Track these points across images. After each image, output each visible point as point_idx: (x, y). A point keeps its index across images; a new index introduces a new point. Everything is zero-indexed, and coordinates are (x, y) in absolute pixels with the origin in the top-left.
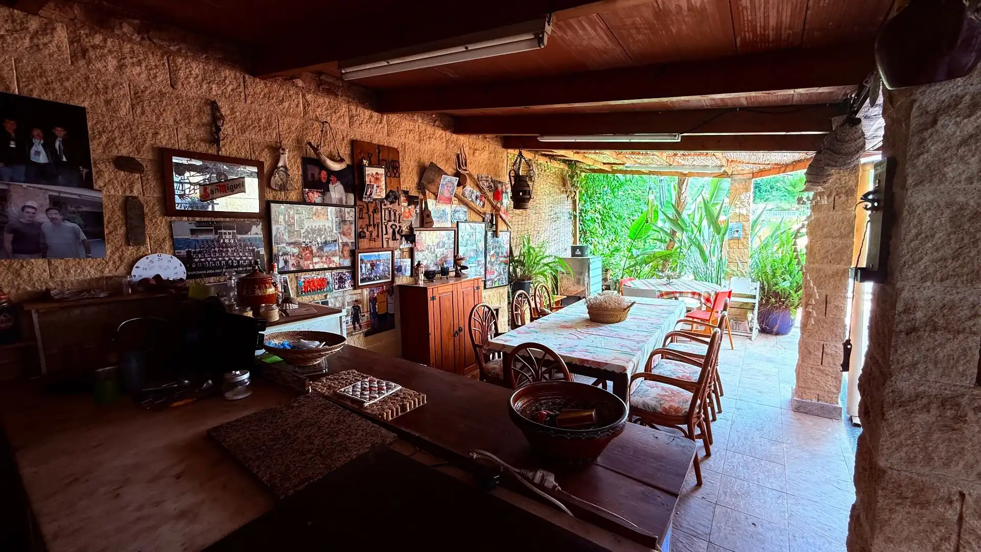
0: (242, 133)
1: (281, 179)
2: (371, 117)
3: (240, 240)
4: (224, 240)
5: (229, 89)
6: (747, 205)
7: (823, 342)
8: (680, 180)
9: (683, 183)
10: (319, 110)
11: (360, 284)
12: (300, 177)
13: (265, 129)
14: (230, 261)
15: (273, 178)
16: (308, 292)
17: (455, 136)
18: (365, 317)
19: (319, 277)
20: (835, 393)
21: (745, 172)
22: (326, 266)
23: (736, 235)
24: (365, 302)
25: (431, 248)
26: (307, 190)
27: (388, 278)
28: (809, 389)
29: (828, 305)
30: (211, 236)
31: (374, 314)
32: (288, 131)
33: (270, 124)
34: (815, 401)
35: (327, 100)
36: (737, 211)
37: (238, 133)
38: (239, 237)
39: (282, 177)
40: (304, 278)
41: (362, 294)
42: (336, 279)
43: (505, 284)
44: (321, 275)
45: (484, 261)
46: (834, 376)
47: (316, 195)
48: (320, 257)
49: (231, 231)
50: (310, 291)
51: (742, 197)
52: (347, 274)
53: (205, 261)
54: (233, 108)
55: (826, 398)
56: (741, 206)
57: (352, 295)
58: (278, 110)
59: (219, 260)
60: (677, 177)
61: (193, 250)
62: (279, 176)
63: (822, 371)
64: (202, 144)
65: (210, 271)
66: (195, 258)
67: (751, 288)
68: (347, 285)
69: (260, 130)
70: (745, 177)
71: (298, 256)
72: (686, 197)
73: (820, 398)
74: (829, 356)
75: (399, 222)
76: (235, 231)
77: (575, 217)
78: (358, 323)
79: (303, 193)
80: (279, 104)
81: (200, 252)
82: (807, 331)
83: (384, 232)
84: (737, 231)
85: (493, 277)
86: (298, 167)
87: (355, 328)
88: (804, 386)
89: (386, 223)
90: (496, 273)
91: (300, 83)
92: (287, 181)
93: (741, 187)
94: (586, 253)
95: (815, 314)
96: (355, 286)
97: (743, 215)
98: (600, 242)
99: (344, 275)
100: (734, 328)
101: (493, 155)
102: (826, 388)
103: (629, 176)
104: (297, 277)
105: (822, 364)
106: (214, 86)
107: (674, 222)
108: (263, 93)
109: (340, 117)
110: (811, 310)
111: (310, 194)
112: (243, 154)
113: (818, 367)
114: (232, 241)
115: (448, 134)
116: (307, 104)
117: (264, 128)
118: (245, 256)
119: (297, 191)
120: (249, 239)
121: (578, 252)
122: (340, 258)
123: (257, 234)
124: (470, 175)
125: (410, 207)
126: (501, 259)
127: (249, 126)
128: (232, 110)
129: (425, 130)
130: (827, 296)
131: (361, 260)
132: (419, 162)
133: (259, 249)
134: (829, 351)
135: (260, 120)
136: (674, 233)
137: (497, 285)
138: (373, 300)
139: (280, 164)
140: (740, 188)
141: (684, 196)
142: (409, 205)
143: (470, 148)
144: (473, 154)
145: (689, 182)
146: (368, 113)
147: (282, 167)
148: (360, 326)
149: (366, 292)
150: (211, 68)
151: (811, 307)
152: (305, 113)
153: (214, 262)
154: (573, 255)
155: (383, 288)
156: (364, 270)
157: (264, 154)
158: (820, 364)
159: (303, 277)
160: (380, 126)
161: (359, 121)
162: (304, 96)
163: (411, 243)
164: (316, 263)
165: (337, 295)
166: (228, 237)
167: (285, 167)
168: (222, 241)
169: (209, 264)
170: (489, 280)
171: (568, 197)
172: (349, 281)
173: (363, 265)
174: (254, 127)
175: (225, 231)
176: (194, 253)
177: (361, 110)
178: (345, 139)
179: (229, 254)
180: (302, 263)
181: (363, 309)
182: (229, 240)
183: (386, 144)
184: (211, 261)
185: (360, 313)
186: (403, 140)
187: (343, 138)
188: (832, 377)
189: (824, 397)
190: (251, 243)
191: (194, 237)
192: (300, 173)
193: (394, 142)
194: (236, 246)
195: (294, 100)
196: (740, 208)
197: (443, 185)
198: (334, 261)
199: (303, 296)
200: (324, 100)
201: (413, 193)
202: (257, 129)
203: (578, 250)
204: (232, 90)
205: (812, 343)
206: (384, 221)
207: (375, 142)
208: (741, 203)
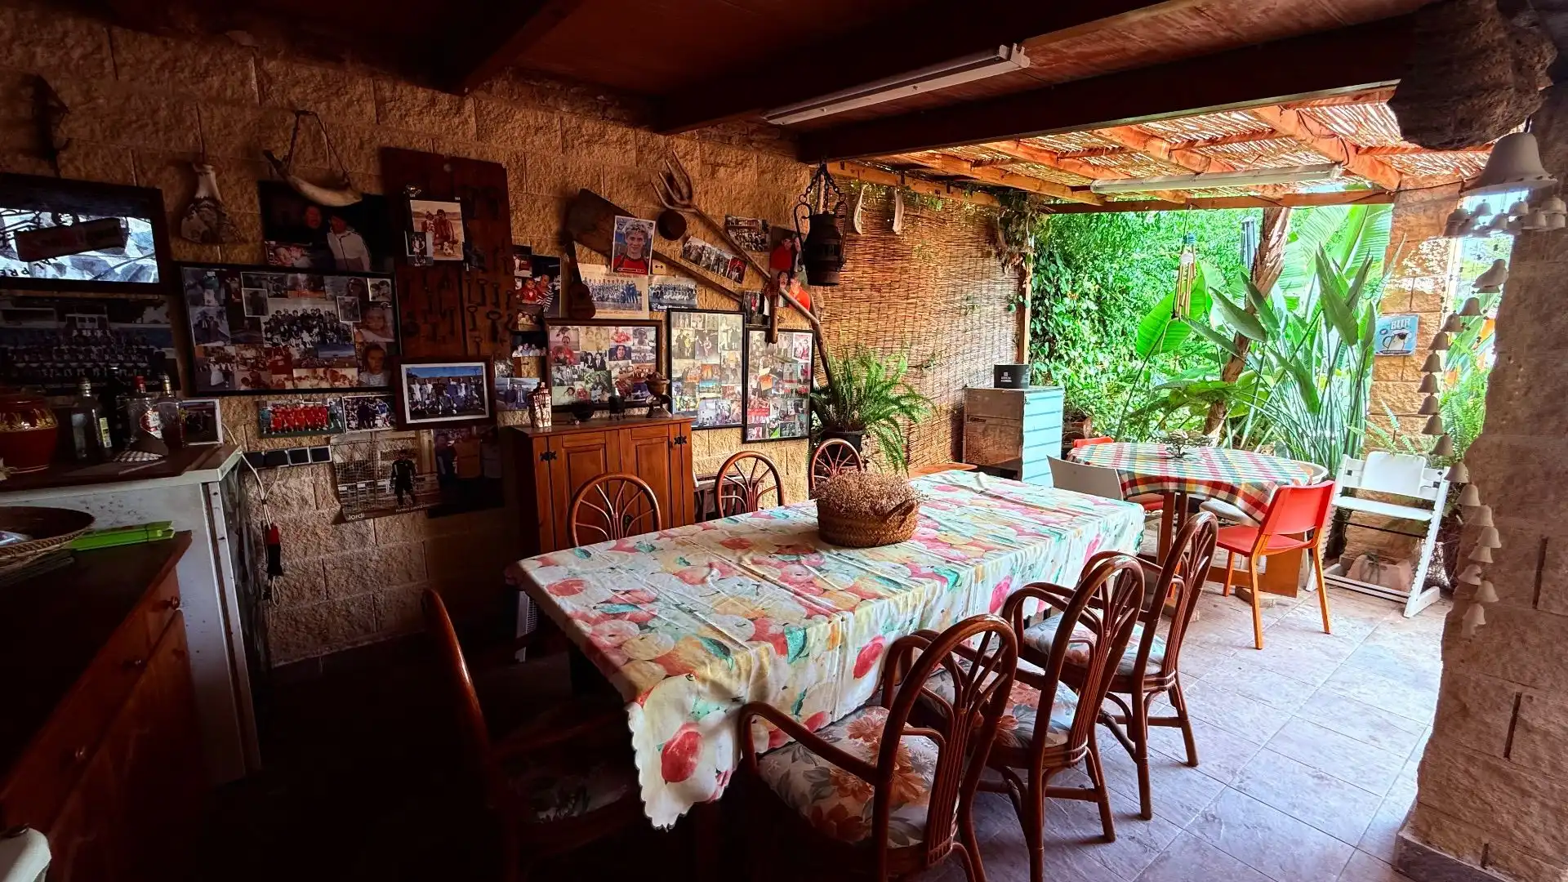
0: (113, 137)
1: (206, 223)
2: (433, 102)
3: (116, 333)
4: (80, 331)
5: (77, 53)
6: (1438, 270)
7: (1517, 689)
8: (1266, 217)
9: (1274, 223)
10: (298, 90)
11: (409, 421)
12: (258, 220)
13: (168, 129)
14: (96, 370)
15: (185, 221)
16: (283, 431)
17: (661, 139)
18: (427, 481)
19: (311, 404)
20: (1548, 859)
21: (1434, 183)
22: (325, 385)
23: (1399, 346)
24: (426, 454)
25: (594, 360)
26: (273, 243)
27: (484, 413)
28: (1454, 817)
29: (1548, 573)
30: (51, 324)
31: (446, 479)
32: (225, 132)
33: (179, 120)
34: (1470, 861)
35: (316, 70)
36: (1407, 284)
37: (105, 138)
38: (116, 326)
39: (207, 218)
40: (274, 405)
41: (417, 439)
42: (353, 410)
43: (798, 435)
44: (316, 401)
45: (739, 389)
46: (1551, 803)
47: (296, 253)
48: (312, 366)
49: (95, 316)
50: (289, 430)
51: (1425, 247)
52: (378, 401)
53: (39, 368)
54: (88, 91)
55: (1515, 862)
56: (1418, 270)
57: (393, 440)
58: (198, 93)
59: (70, 367)
60: (1261, 209)
61: (12, 348)
62: (201, 217)
63: (1507, 778)
64: (20, 158)
65: (53, 386)
66: (16, 362)
67: (1423, 482)
68: (379, 422)
69: (157, 131)
70: (1438, 195)
71: (253, 366)
72: (1279, 256)
73: (1492, 858)
74: (1537, 738)
75: (508, 307)
76: (106, 316)
77: (1021, 307)
78: (408, 492)
79: (263, 247)
80: (198, 82)
81: (26, 352)
82: (1463, 643)
83: (469, 326)
84: (1402, 336)
85: (764, 420)
86: (251, 201)
87: (401, 501)
88: (1437, 804)
89: (472, 309)
90: (774, 414)
91: (247, 40)
92: (220, 225)
93: (1424, 220)
94: (1023, 381)
95: (1491, 594)
96: (399, 424)
97: (1422, 293)
98: (1090, 359)
99: (372, 402)
100: (1367, 576)
101: (769, 176)
102: (1518, 833)
103: (1151, 216)
104: (257, 404)
105: (1507, 755)
106: (39, 50)
107: (1246, 317)
108: (158, 62)
109: (350, 104)
110: (1477, 581)
111: (282, 251)
112: (119, 177)
113: (1494, 762)
114: (99, 334)
115: (643, 134)
116: (265, 79)
117: (167, 126)
118: (131, 361)
119: (251, 245)
120: (139, 332)
121: (1006, 379)
122: (359, 372)
123: (156, 322)
124: (700, 216)
125: (538, 279)
126: (787, 386)
127: (130, 123)
128: (89, 96)
129: (579, 127)
130: (1545, 542)
131: (409, 376)
132: (562, 192)
133: (163, 350)
134: (1538, 723)
135: (155, 111)
136: (1242, 342)
137: (776, 435)
138: (443, 453)
139: (202, 193)
140: (1419, 225)
141: (1274, 253)
142: (535, 275)
143: (704, 162)
144: (713, 173)
145: (1289, 221)
146: (422, 94)
147: (205, 198)
148: (414, 498)
149: (427, 437)
150: (32, 15)
151: (1479, 570)
152: (264, 95)
153: (61, 370)
154: (998, 383)
155: (470, 430)
156: (418, 396)
157: (166, 175)
158: (1500, 754)
159: (269, 403)
160: (457, 121)
161: (399, 109)
162: (258, 64)
163: (539, 347)
164: (300, 379)
165: (354, 439)
166: (88, 325)
167: (212, 198)
168: (75, 333)
169: (49, 372)
170: (753, 426)
171: (1003, 265)
172: (384, 415)
173: (417, 387)
174: (141, 127)
175: (82, 316)
176: (13, 352)
177: (405, 90)
178: (366, 146)
179: (93, 356)
180: (265, 376)
181: (420, 467)
182: (93, 331)
183: (473, 156)
184: (52, 367)
185: (414, 473)
186: (518, 146)
187: (361, 146)
188: (1544, 805)
189: (1507, 859)
190: (144, 339)
191: (11, 325)
192: (257, 210)
193: (497, 150)
194: (109, 343)
195: (233, 73)
196: (1415, 276)
197: (620, 235)
198: (345, 377)
199: (274, 437)
200: (311, 73)
201: (548, 250)
202: (150, 128)
203: (1006, 374)
204: (84, 57)
205: (1477, 684)
206: (466, 305)
207: (446, 149)
208: (1418, 265)
